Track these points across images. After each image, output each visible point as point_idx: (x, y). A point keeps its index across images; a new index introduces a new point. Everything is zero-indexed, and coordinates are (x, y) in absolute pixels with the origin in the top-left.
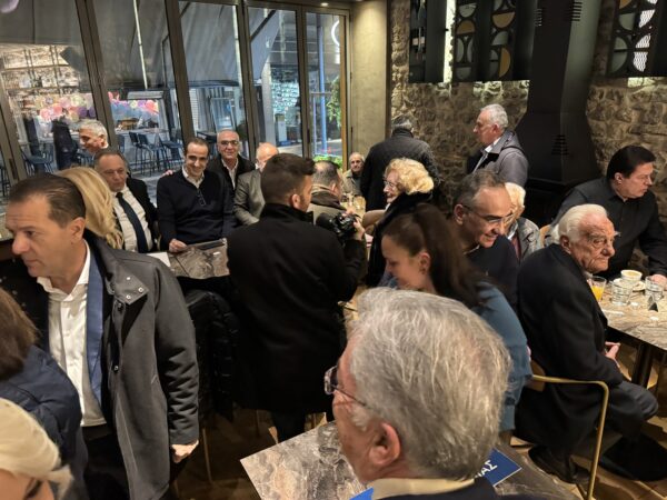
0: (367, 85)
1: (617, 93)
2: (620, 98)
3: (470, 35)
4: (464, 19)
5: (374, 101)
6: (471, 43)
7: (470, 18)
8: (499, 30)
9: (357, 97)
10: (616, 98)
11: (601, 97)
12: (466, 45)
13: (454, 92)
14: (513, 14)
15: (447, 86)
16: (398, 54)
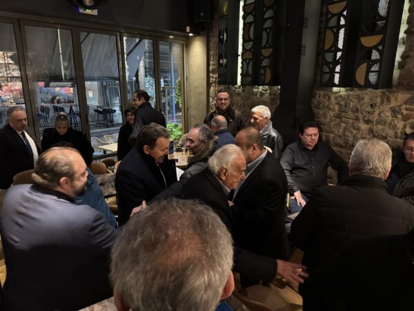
0: (196, 84)
1: (328, 95)
2: (329, 98)
3: (250, 59)
4: (246, 50)
5: (200, 94)
6: (251, 64)
7: (250, 50)
8: (265, 58)
9: (190, 91)
10: (327, 97)
11: (319, 97)
12: (248, 64)
13: (243, 91)
14: (272, 49)
15: (240, 87)
16: (213, 67)
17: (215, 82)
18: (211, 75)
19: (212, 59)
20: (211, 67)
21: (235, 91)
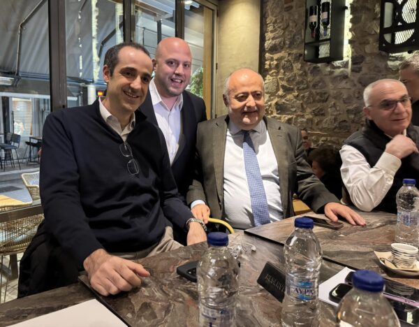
15: (346, 65)
16: (273, 42)
17: (277, 66)
18: (267, 55)
19: (270, 28)
20: (267, 44)
21: (331, 73)
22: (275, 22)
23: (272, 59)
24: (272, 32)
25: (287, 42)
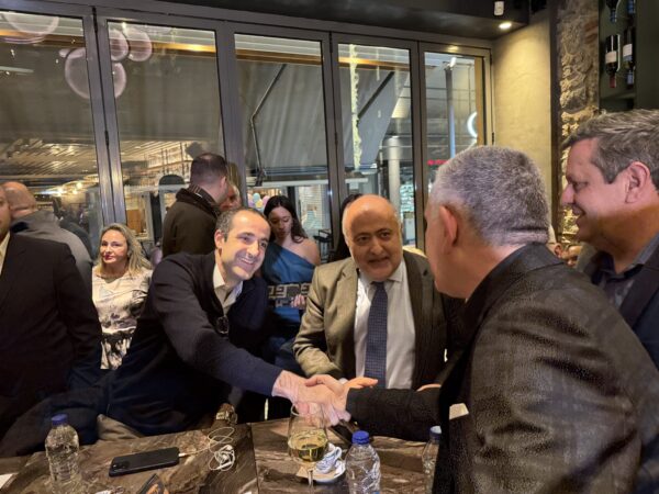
16: (572, 95)
18: (565, 115)
22: (573, 62)
23: (571, 121)
24: (569, 78)
25: (591, 93)
